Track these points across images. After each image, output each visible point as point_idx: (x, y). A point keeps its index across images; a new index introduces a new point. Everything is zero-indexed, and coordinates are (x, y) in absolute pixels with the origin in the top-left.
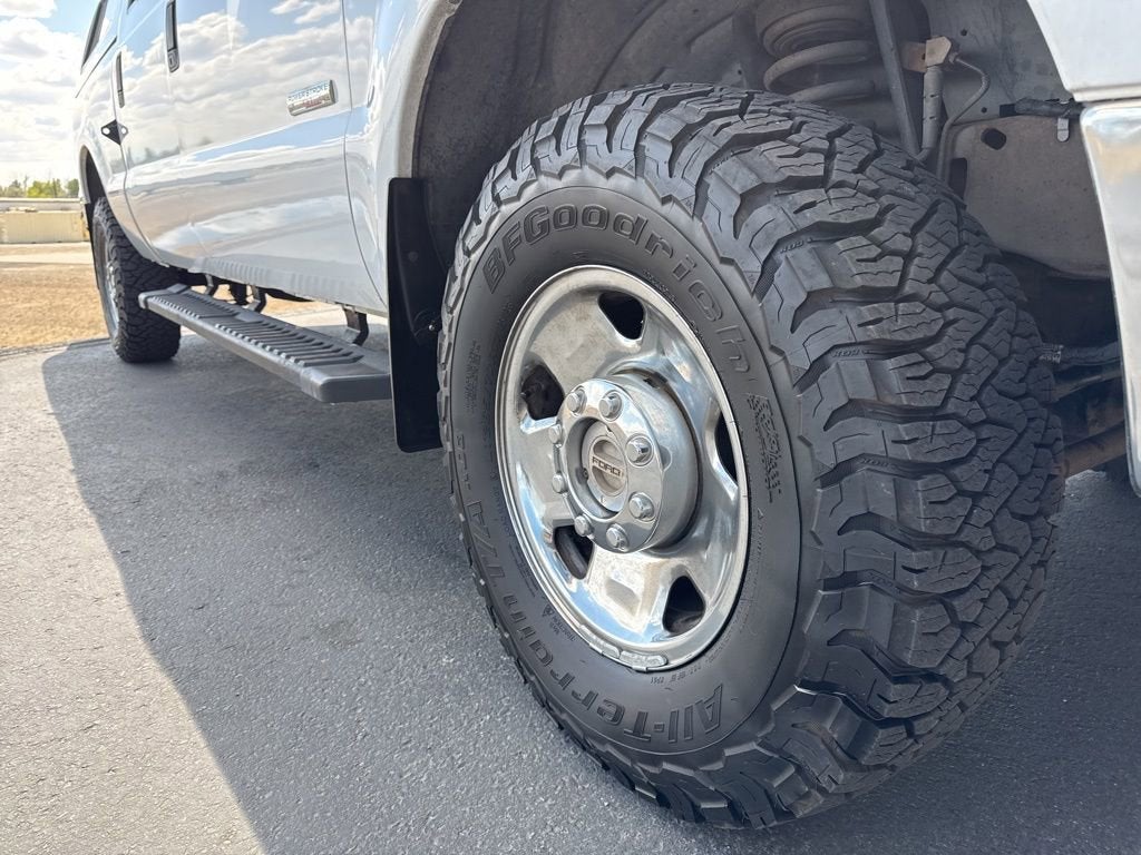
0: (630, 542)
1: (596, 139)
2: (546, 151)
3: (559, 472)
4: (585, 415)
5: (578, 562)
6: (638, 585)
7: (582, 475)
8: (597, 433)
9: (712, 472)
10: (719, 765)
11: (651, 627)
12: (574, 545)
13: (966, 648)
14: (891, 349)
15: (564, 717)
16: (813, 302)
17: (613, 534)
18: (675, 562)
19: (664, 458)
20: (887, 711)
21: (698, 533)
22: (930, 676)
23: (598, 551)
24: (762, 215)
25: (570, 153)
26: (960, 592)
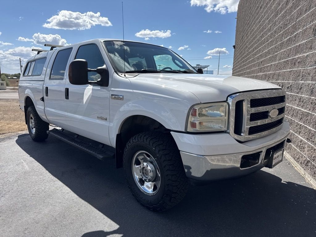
0: (149, 181)
1: (139, 139)
2: (134, 140)
3: (141, 173)
4: (144, 166)
5: (143, 184)
6: (150, 186)
7: (143, 173)
8: (145, 169)
9: (158, 174)
10: (159, 204)
11: (152, 191)
12: (142, 182)
13: (179, 190)
14: (171, 165)
15: (141, 202)
16: (164, 161)
17: (147, 180)
18: (154, 183)
19: (153, 171)
20: (173, 196)
21: (157, 180)
22: (176, 193)
23: (145, 182)
24: (160, 152)
25: (137, 140)
26: (178, 185)
